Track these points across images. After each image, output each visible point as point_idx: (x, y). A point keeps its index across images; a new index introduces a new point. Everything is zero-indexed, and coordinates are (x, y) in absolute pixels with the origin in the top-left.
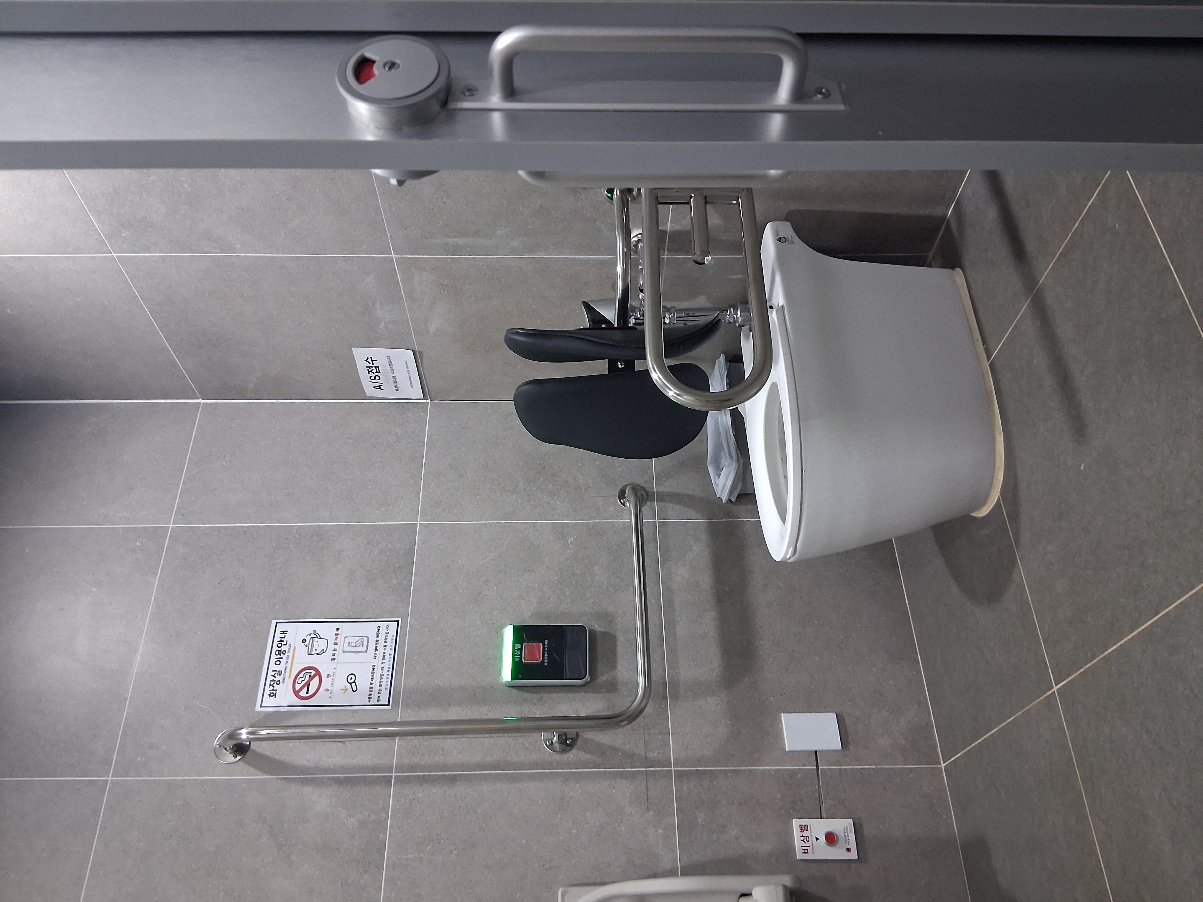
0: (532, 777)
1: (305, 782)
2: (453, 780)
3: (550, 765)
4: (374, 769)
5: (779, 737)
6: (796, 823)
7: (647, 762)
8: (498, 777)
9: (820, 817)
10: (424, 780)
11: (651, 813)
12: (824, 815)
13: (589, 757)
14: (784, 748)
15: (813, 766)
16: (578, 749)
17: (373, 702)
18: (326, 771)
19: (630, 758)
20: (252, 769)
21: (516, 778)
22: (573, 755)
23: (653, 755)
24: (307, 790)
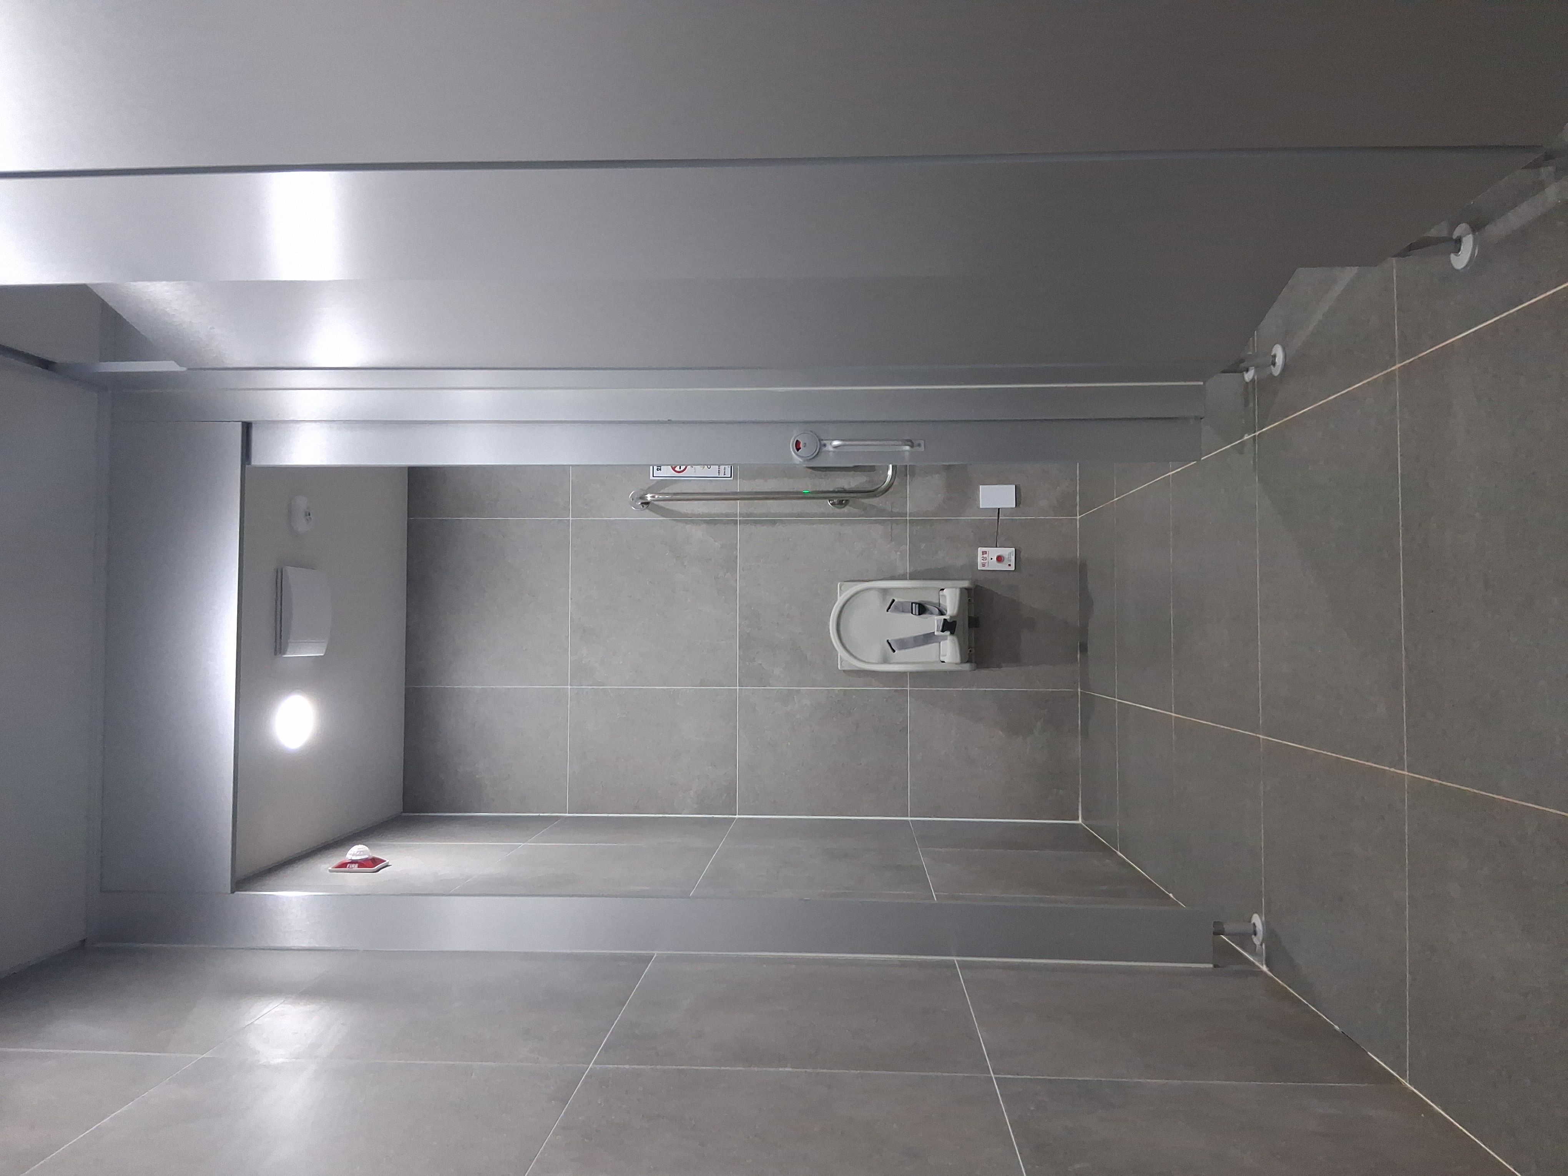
0: (821, 522)
1: (686, 522)
2: (774, 523)
3: (833, 515)
4: (727, 515)
5: (976, 499)
6: (980, 550)
7: (892, 514)
8: (802, 522)
9: (995, 546)
10: (756, 522)
11: (893, 543)
12: (998, 546)
13: (856, 510)
14: (979, 507)
15: (995, 516)
16: (850, 506)
17: (722, 475)
18: (698, 515)
19: (882, 512)
20: (654, 514)
21: (812, 523)
22: (846, 510)
23: (895, 510)
24: (688, 526)
